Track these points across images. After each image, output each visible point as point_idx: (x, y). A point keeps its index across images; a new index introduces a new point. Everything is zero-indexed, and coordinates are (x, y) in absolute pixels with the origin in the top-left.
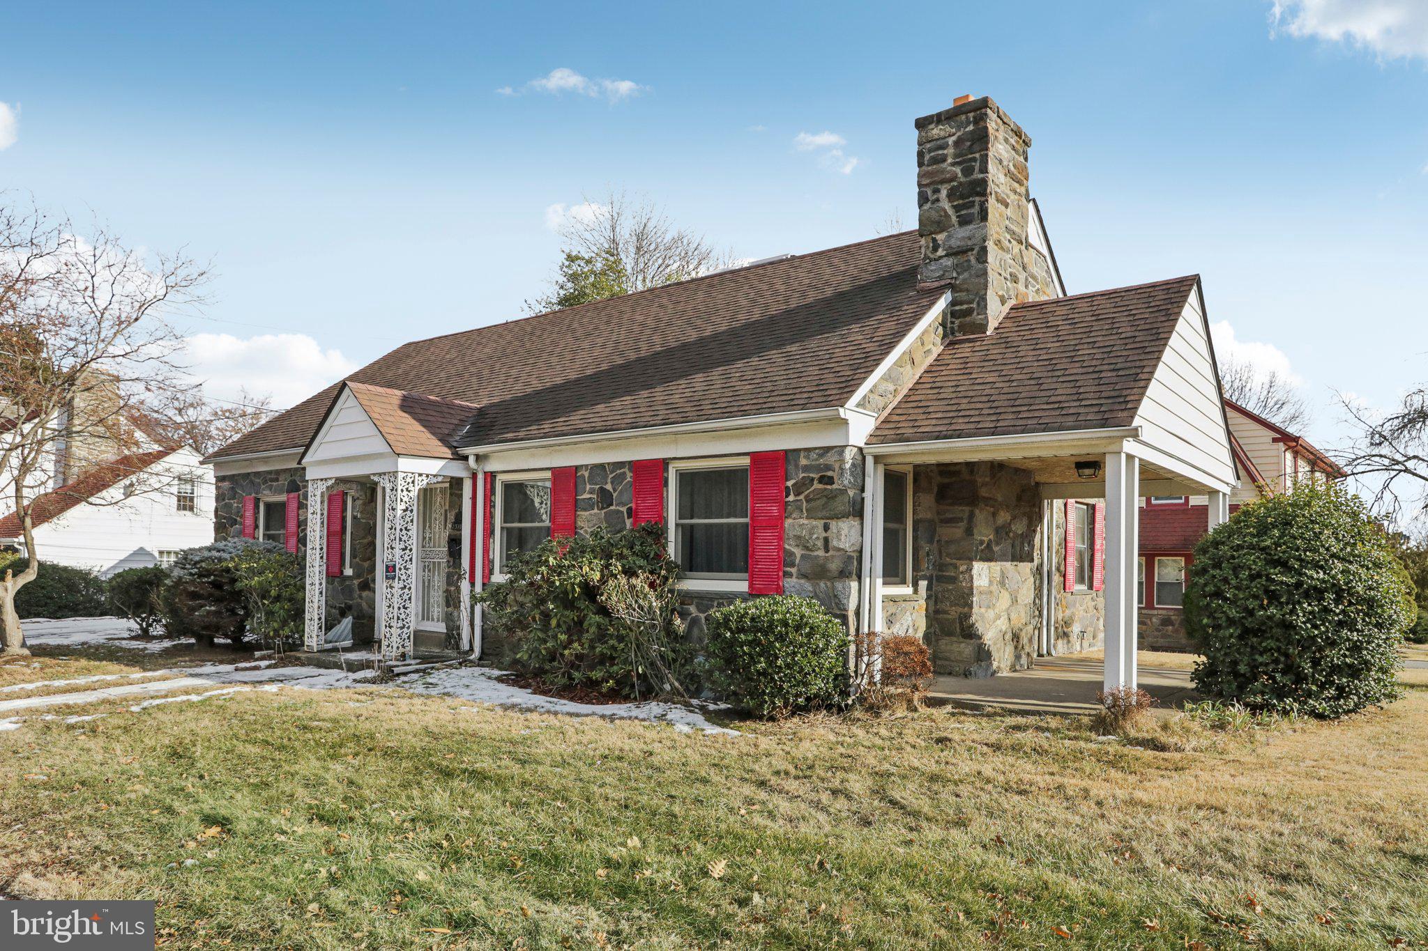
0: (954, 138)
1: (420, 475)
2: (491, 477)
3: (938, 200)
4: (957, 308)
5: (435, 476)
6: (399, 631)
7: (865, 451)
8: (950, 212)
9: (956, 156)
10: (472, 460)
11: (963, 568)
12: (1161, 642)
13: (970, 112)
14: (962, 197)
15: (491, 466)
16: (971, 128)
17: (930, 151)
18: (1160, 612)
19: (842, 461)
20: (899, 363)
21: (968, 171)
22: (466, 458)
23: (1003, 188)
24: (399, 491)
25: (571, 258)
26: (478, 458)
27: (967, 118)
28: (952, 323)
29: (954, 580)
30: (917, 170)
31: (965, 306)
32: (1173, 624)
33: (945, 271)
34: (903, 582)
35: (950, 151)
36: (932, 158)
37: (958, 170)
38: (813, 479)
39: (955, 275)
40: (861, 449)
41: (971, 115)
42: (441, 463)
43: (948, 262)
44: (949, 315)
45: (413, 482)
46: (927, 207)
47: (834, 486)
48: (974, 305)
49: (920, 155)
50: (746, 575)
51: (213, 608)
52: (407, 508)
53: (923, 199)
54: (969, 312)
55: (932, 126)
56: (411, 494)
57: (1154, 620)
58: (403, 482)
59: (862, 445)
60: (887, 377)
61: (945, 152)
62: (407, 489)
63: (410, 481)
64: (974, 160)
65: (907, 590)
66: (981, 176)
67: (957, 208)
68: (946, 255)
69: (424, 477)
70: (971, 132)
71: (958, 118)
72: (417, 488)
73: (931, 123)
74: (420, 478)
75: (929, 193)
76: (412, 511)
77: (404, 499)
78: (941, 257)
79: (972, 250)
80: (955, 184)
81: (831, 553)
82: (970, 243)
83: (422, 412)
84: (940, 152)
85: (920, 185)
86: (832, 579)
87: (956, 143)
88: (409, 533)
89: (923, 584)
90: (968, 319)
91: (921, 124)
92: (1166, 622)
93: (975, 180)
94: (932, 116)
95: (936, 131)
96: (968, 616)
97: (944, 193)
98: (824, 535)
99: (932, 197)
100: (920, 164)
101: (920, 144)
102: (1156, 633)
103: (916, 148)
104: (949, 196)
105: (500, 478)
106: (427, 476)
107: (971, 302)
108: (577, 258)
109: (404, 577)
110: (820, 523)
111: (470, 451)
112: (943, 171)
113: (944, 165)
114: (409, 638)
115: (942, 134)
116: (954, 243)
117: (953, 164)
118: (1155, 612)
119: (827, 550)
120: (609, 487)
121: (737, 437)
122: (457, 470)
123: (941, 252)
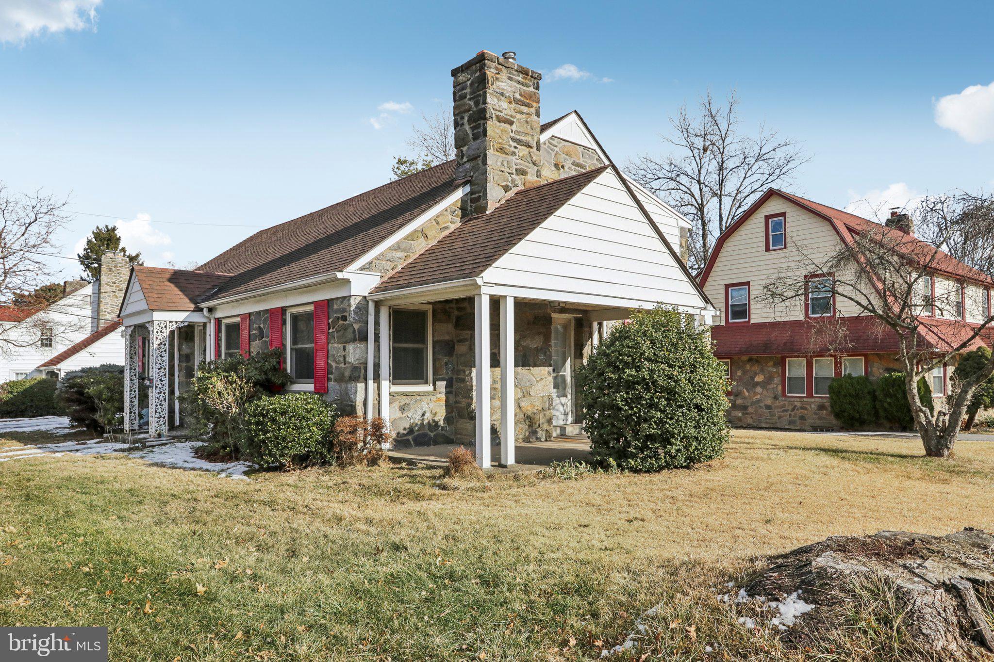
0: (469, 82)
1: (171, 322)
2: (218, 321)
3: (463, 124)
4: (473, 196)
5: (182, 322)
6: (157, 420)
7: (368, 298)
8: (469, 131)
9: (471, 93)
10: (205, 310)
11: (467, 372)
12: (818, 423)
13: (477, 63)
14: (475, 121)
15: (219, 314)
16: (478, 74)
17: (459, 92)
18: (817, 400)
19: (349, 305)
20: (411, 237)
21: (477, 104)
22: (202, 310)
23: (508, 112)
24: (155, 332)
25: (400, 162)
26: (210, 310)
27: (476, 68)
28: (471, 206)
29: (463, 381)
30: (453, 104)
31: (477, 195)
32: (826, 409)
33: (467, 172)
34: (426, 383)
35: (468, 90)
36: (460, 96)
37: (472, 103)
38: (338, 318)
39: (472, 174)
40: (365, 297)
41: (478, 65)
42: (186, 314)
43: (468, 166)
44: (469, 202)
45: (166, 327)
46: (459, 128)
47: (347, 322)
48: (481, 194)
49: (454, 94)
50: (312, 380)
51: (78, 408)
52: (161, 343)
53: (456, 124)
54: (479, 198)
55: (459, 74)
56: (164, 334)
57: (813, 406)
58: (158, 327)
59: (366, 294)
60: (397, 247)
61: (465, 91)
62: (161, 331)
63: (163, 326)
64: (480, 95)
65: (429, 388)
66: (483, 106)
67: (473, 129)
68: (468, 161)
69: (174, 323)
70: (478, 76)
71: (471, 68)
72: (168, 330)
73: (458, 73)
74: (171, 324)
75: (459, 120)
76: (165, 345)
77: (159, 338)
78: (465, 162)
79: (479, 156)
80: (471, 112)
81: (347, 365)
82: (478, 152)
83: (185, 281)
84: (464, 92)
85: (455, 115)
86: (347, 382)
87: (471, 85)
88: (163, 359)
89: (441, 385)
90: (478, 203)
91: (455, 73)
92: (821, 407)
93: (480, 109)
94: (459, 68)
95: (462, 77)
96: (470, 404)
97: (466, 119)
98: (344, 353)
99: (460, 123)
100: (455, 101)
101: (454, 87)
102: (814, 416)
103: (452, 90)
104: (468, 121)
105: (225, 321)
106: (176, 322)
107: (479, 192)
108: (405, 162)
109: (160, 386)
110: (341, 346)
111: (204, 305)
112: (464, 105)
113: (466, 100)
114: (164, 423)
115: (464, 79)
116: (471, 153)
117: (470, 99)
118: (813, 400)
119: (345, 364)
120: (262, 326)
121: (307, 292)
122: (197, 318)
123: (465, 159)
